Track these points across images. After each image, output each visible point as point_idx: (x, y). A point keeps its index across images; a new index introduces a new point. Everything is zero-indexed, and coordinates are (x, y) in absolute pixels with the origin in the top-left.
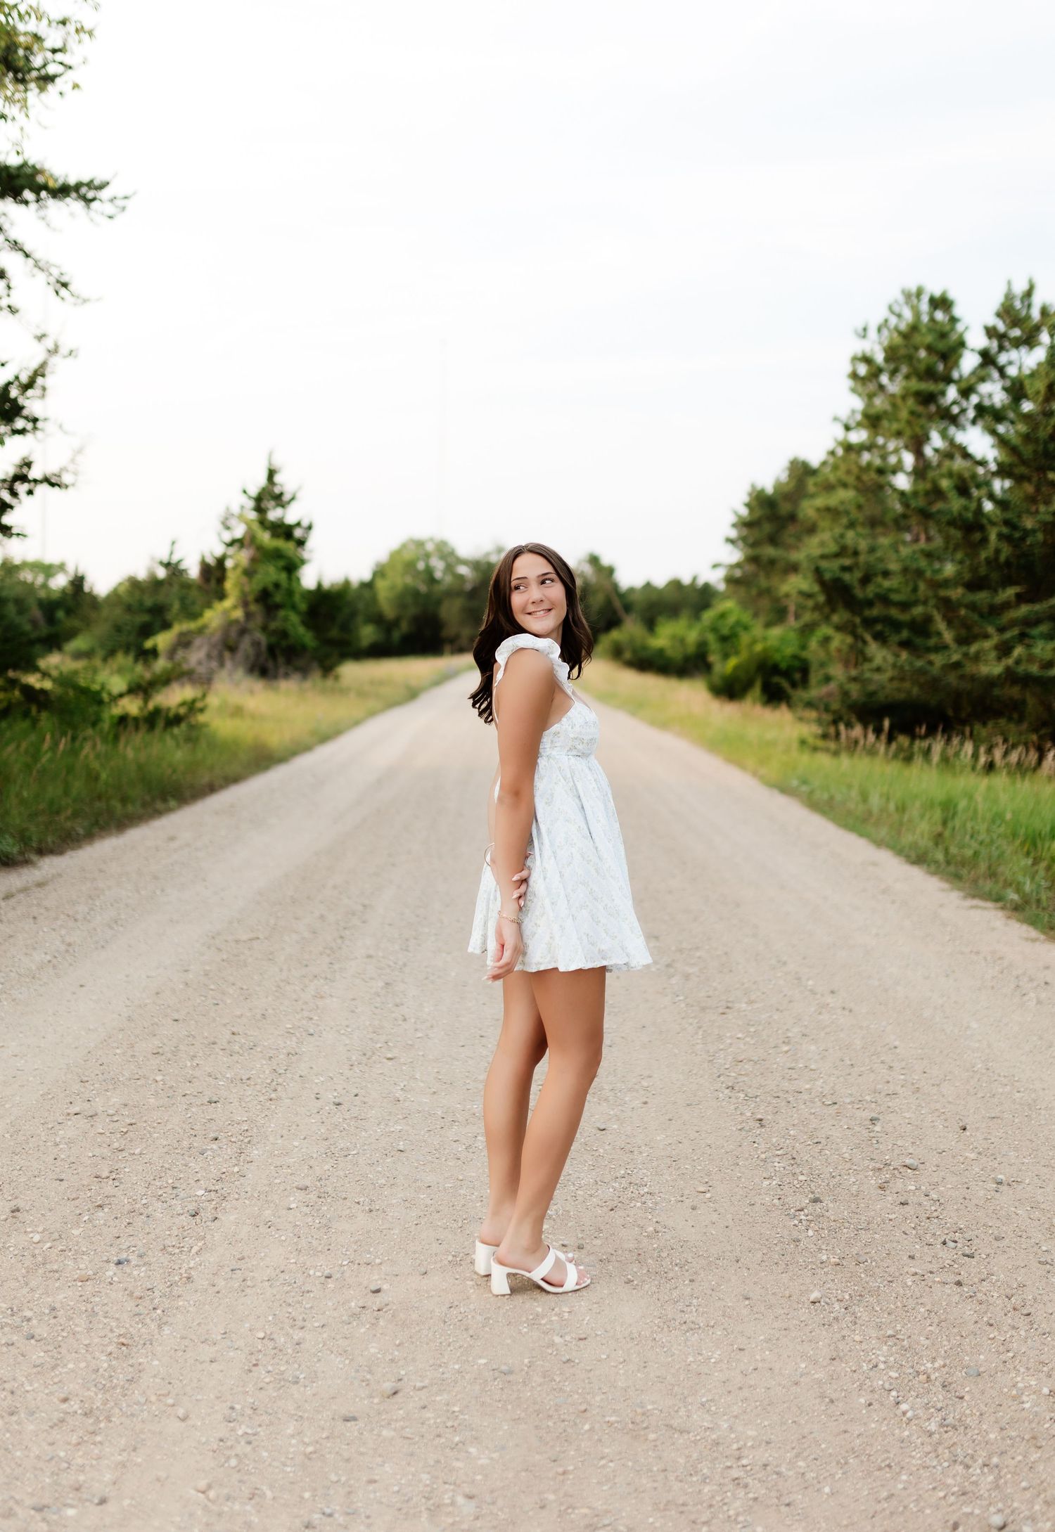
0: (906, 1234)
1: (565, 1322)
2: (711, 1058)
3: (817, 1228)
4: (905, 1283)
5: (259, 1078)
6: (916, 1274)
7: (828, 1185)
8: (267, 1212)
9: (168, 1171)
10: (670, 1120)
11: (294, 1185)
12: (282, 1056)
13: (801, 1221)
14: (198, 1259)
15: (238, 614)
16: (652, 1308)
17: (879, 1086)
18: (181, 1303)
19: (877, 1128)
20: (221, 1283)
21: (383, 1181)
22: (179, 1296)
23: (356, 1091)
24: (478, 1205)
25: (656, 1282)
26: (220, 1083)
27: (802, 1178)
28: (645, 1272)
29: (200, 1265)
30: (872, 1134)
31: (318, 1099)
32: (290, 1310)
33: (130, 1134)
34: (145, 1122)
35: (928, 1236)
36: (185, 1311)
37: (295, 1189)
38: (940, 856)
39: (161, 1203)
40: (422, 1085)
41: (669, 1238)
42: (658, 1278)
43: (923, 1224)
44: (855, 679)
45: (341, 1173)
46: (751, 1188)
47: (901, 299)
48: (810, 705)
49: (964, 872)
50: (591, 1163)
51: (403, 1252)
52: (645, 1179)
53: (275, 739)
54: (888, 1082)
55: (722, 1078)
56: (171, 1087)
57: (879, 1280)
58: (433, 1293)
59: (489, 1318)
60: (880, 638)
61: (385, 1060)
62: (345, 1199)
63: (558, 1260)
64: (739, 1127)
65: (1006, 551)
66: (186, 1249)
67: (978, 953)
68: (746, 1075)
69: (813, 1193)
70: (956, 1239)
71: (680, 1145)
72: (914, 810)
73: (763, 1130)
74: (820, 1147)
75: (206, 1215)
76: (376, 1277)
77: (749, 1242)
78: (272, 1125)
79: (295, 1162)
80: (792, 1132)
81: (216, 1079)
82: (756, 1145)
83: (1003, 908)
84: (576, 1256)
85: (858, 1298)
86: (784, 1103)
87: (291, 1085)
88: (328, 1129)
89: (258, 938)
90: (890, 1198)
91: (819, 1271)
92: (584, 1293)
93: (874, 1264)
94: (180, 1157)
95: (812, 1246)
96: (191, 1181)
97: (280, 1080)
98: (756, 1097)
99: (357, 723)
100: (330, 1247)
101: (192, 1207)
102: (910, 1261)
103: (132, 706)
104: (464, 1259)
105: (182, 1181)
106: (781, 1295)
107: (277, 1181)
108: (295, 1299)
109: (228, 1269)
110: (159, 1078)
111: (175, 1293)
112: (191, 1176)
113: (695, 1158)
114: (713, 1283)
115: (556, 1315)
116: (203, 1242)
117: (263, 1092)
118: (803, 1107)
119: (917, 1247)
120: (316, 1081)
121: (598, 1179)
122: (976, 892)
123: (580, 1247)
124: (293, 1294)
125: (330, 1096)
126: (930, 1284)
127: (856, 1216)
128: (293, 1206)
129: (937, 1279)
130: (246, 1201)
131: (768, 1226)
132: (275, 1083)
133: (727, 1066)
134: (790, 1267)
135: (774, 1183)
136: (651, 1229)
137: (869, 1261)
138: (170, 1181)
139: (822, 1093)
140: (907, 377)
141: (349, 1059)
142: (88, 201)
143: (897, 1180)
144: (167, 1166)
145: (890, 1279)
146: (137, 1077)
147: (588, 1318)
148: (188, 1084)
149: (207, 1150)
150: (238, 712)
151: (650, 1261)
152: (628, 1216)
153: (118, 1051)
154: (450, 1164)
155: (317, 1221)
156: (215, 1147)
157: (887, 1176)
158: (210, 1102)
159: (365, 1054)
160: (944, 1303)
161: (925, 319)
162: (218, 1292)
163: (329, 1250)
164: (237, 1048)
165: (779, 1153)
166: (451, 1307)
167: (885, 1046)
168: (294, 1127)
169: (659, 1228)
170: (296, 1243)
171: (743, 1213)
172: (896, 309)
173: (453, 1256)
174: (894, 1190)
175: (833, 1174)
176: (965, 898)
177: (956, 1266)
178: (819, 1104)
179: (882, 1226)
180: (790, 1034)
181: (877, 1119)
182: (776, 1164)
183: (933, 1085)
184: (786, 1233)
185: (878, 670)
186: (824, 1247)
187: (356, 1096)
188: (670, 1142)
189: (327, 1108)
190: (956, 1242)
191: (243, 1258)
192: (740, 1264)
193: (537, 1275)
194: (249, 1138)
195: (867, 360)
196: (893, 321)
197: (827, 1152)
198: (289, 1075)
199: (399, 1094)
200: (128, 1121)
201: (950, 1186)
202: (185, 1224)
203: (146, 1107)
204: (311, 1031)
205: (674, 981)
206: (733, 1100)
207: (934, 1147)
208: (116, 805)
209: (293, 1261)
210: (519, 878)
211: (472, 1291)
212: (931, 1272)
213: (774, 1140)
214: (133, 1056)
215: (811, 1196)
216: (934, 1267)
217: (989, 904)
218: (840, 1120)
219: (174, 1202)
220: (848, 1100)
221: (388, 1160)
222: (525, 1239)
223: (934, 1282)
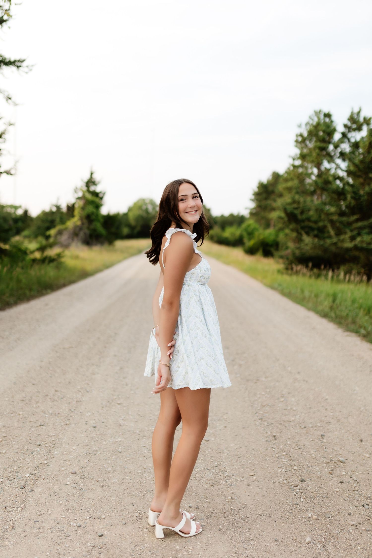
0: (345, 500)
1: (190, 556)
2: (252, 404)
3: (305, 497)
4: (349, 531)
5: (63, 413)
6: (353, 525)
7: (307, 472)
8: (56, 486)
9: (16, 463)
10: (236, 436)
11: (70, 471)
12: (74, 403)
13: (297, 493)
14: (19, 515)
15: (79, 223)
16: (231, 546)
17: (323, 419)
18: (7, 543)
19: (325, 441)
20: (28, 530)
21: (110, 469)
22: (7, 538)
23: (103, 420)
24: (152, 482)
25: (233, 530)
26: (47, 416)
27: (295, 468)
28: (227, 523)
29: (20, 519)
30: (323, 444)
31: (86, 424)
32: (58, 548)
33: (3, 442)
34: (11, 435)
35: (355, 501)
36: (7, 548)
37: (70, 474)
38: (333, 315)
39: (9, 481)
40: (131, 417)
41: (238, 503)
42: (234, 527)
43: (352, 494)
44: (298, 248)
45: (92, 464)
46: (273, 473)
47: (314, 114)
48: (281, 257)
49: (343, 321)
50: (202, 459)
51: (116, 511)
52: (226, 468)
53: (89, 267)
54: (326, 416)
55: (257, 415)
56: (25, 418)
57: (337, 529)
58: (128, 537)
59: (153, 553)
60: (308, 234)
61: (117, 405)
62: (92, 479)
63: (187, 520)
64: (266, 440)
65: (353, 203)
66: (15, 509)
67: (353, 355)
68: (267, 413)
69: (301, 476)
70: (368, 503)
71: (241, 449)
72: (322, 298)
73: (276, 441)
74: (301, 450)
75: (28, 488)
76: (102, 527)
77: (274, 505)
78: (65, 438)
79: (72, 458)
80: (288, 443)
81: (45, 413)
82: (274, 450)
83: (359, 336)
84: (195, 513)
85: (328, 540)
86: (284, 427)
87: (76, 417)
88: (89, 440)
89: (72, 347)
90: (335, 479)
91: (308, 523)
92: (199, 537)
93: (333, 518)
94: (22, 455)
95: (304, 507)
96: (25, 468)
97: (72, 414)
98: (272, 424)
99: (119, 262)
100: (82, 508)
101: (22, 484)
102: (349, 516)
103: (38, 255)
104: (143, 516)
105: (20, 468)
106: (291, 538)
107: (63, 469)
108: (62, 540)
109: (32, 521)
110: (21, 413)
111: (5, 536)
112: (25, 466)
113: (248, 456)
114: (260, 530)
115: (186, 551)
116: (24, 504)
117: (64, 420)
118: (292, 429)
119: (351, 508)
120: (87, 415)
121: (205, 468)
122: (348, 329)
123: (198, 508)
124: (61, 537)
125: (92, 423)
126: (360, 531)
127: (322, 490)
128: (68, 483)
129: (364, 528)
130: (48, 480)
131: (283, 495)
132: (69, 416)
133: (259, 408)
134: (294, 520)
135: (283, 470)
136: (230, 498)
137: (331, 517)
138: (15, 469)
139: (299, 422)
140: (316, 142)
141: (102, 404)
142: (18, 67)
143: (337, 468)
144: (16, 460)
145: (342, 528)
146: (12, 412)
147: (201, 553)
148: (33, 416)
149: (34, 451)
150: (77, 257)
151: (230, 516)
152: (219, 489)
153: (7, 399)
154: (141, 459)
155: (78, 492)
156: (38, 449)
157: (332, 467)
158: (40, 425)
159: (109, 402)
160: (369, 544)
161: (322, 121)
162: (26, 536)
163: (81, 509)
164: (56, 398)
165: (284, 454)
166: (136, 546)
167: (323, 398)
168: (74, 439)
169: (234, 497)
170: (67, 506)
171: (270, 488)
172: (313, 118)
173: (139, 513)
174: (337, 475)
175: (309, 465)
176: (344, 331)
177: (371, 520)
178: (298, 427)
179: (334, 495)
180: (284, 393)
181: (324, 436)
182: (283, 460)
183: (345, 418)
184: (291, 499)
185: (307, 245)
186: (309, 508)
187: (103, 423)
188: (236, 447)
189: (90, 429)
190: (368, 505)
191: (41, 515)
192: (271, 519)
193: (177, 529)
194: (54, 445)
195: (301, 135)
196: (311, 122)
197: (305, 453)
198: (76, 412)
199: (121, 422)
200: (4, 435)
201: (360, 472)
202: (18, 493)
203: (12, 428)
204: (88, 390)
205: (236, 367)
206: (262, 425)
207: (350, 450)
208: (27, 292)
209: (64, 516)
210: (170, 345)
211: (146, 535)
212: (360, 524)
213: (281, 446)
214: (13, 402)
215: (300, 478)
216: (361, 520)
217: (353, 334)
218: (308, 436)
219: (15, 480)
220: (311, 426)
221: (114, 457)
222: (171, 513)
223: (362, 530)
